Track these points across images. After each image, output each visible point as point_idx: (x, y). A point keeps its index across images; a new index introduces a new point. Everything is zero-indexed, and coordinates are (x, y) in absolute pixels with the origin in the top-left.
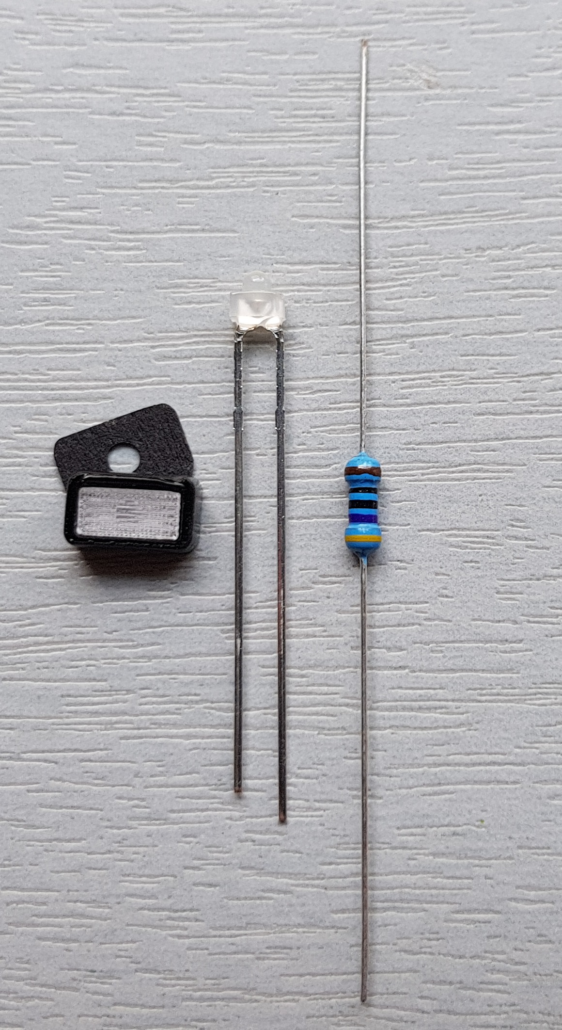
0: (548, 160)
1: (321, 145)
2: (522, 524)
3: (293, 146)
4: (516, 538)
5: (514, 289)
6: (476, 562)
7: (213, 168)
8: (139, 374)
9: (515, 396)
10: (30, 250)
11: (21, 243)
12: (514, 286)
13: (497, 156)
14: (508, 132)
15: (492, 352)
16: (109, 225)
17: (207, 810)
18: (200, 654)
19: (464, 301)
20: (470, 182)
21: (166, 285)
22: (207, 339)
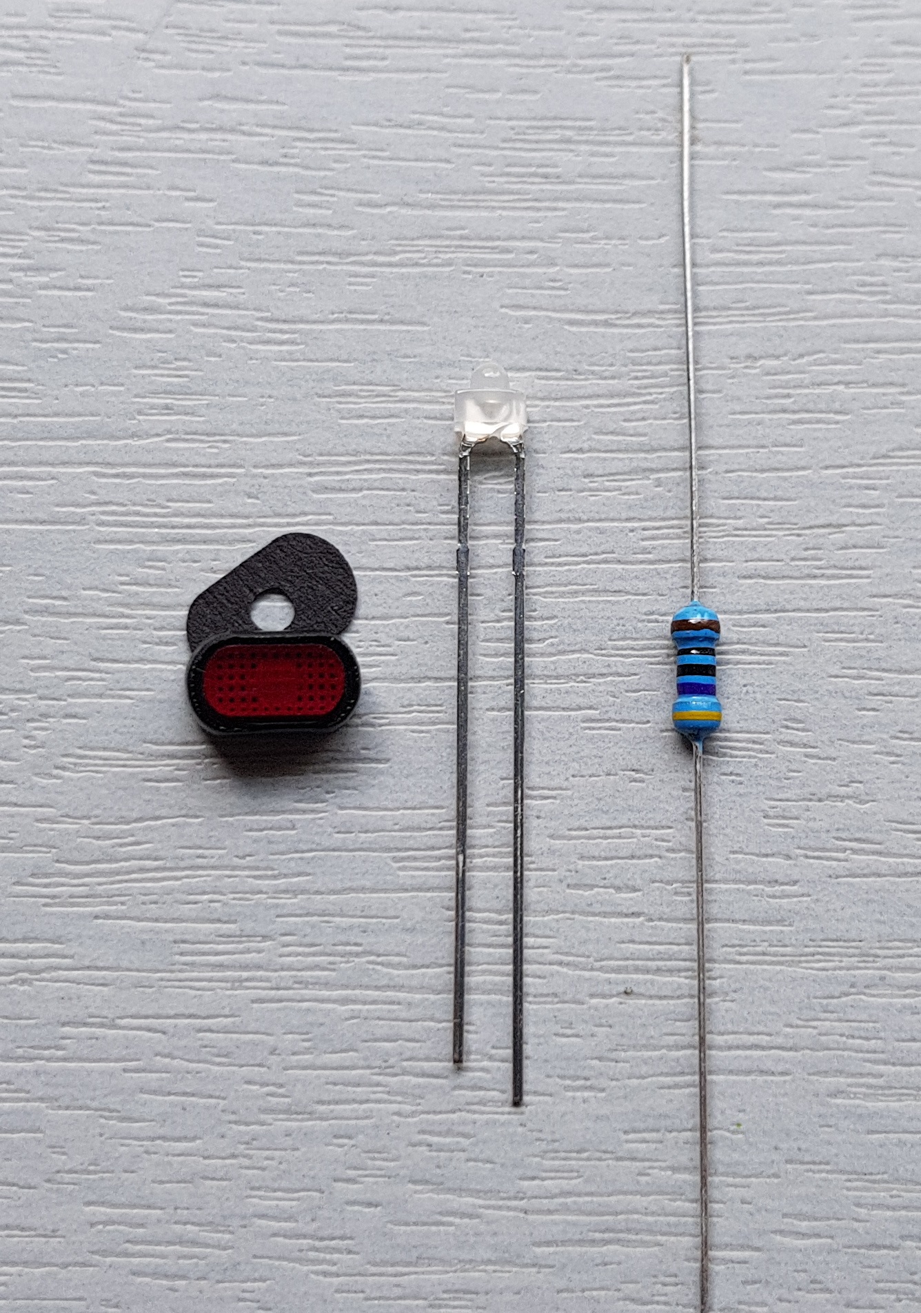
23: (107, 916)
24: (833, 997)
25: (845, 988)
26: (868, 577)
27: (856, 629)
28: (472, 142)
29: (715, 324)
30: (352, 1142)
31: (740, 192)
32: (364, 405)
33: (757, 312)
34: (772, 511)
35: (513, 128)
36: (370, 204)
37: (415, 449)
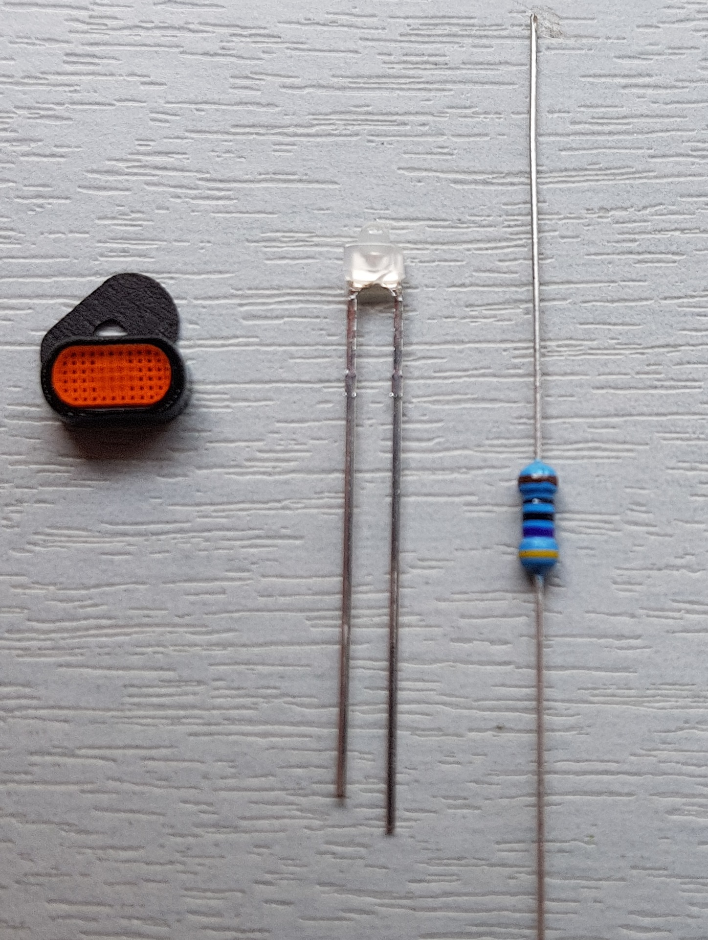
0: (679, 116)
1: (433, 94)
2: (643, 509)
3: (401, 93)
4: (636, 523)
5: (639, 253)
6: (592, 549)
7: (313, 115)
8: (224, 334)
9: (638, 368)
10: (109, 197)
11: (99, 188)
12: (640, 250)
13: (624, 111)
14: (636, 86)
15: (614, 320)
16: (197, 171)
17: (284, 817)
18: (282, 643)
19: (584, 264)
20: (593, 138)
21: (257, 238)
22: (301, 298)
23: (69, 665)
24: (669, 731)
25: (682, 725)
26: (700, 387)
27: (690, 430)
28: (376, 37)
29: (573, 182)
30: (271, 851)
31: (595, 76)
32: (286, 249)
33: (609, 172)
34: (621, 334)
35: (409, 25)
36: (291, 87)
37: (327, 284)
